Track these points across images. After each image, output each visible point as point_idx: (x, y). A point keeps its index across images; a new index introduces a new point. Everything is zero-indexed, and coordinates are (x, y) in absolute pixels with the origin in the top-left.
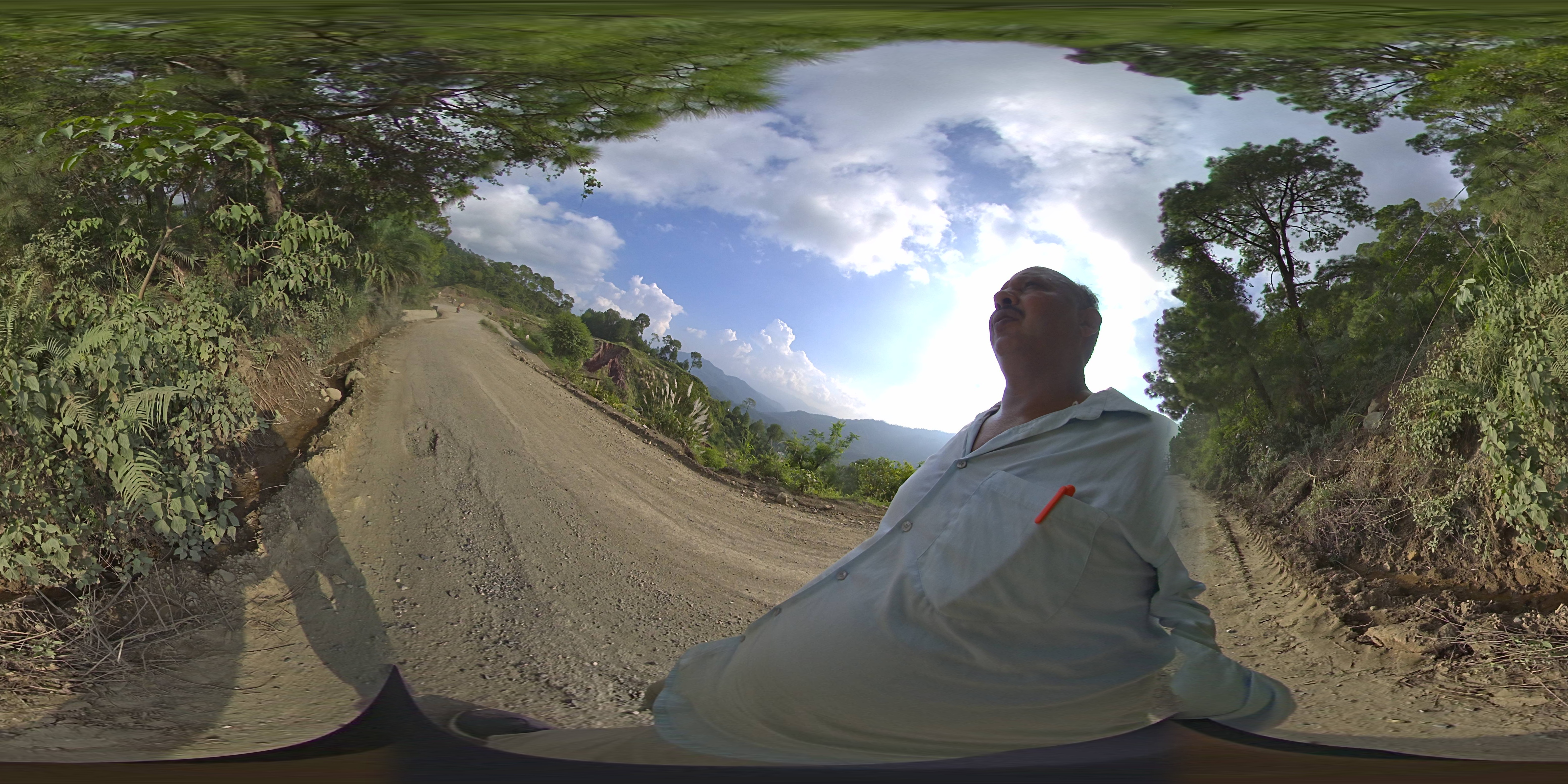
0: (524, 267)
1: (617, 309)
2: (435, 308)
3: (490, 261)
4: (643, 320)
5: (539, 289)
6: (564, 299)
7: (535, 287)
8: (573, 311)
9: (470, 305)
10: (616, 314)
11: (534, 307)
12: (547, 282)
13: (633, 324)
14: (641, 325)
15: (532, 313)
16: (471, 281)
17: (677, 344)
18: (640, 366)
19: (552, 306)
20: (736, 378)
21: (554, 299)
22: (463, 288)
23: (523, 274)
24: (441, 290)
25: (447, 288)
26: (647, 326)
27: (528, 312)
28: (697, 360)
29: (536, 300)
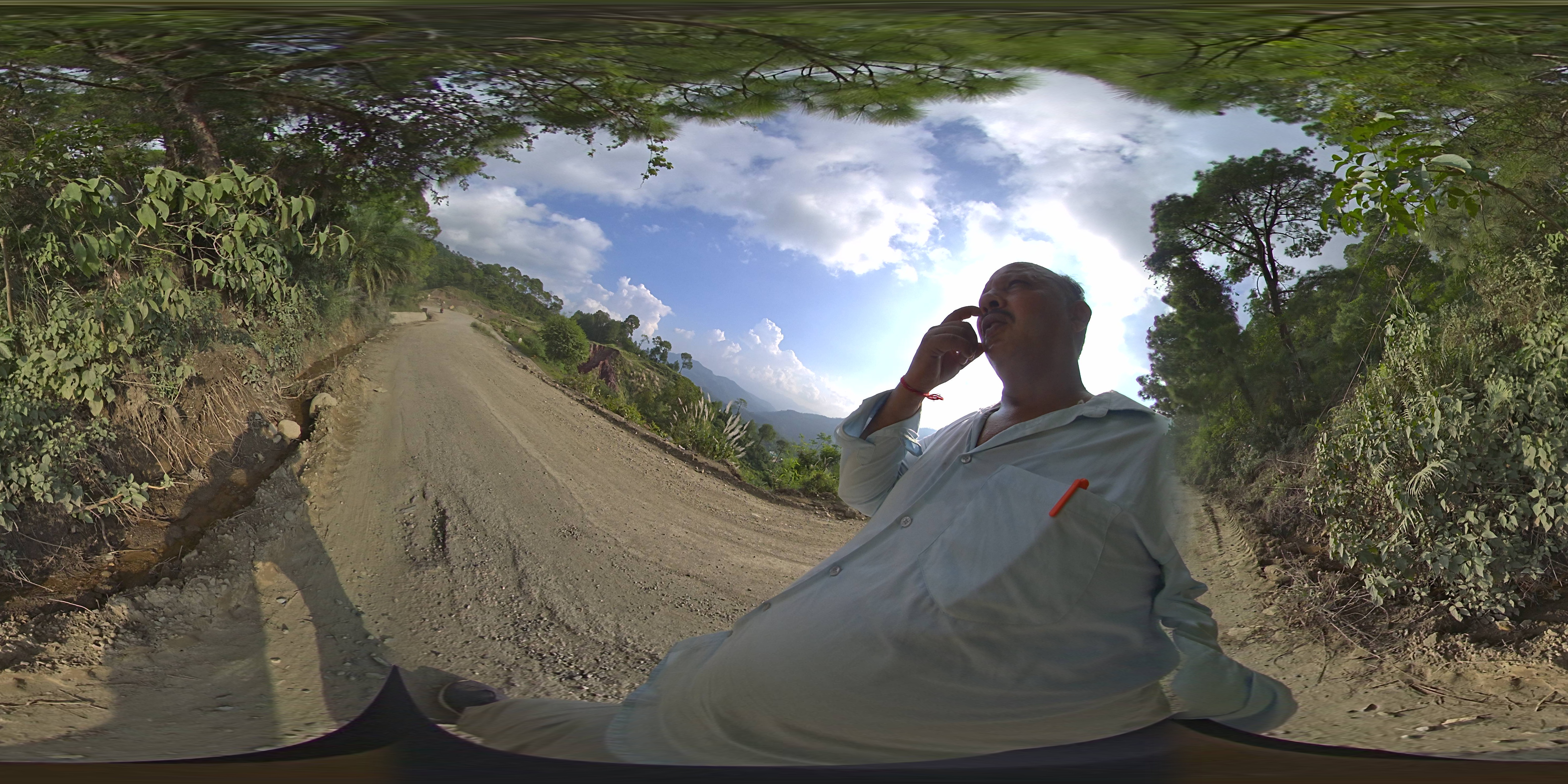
0: (512, 269)
1: (606, 311)
2: (425, 310)
3: (478, 263)
4: (633, 322)
5: (528, 291)
6: (553, 301)
7: (524, 289)
8: (561, 312)
9: (460, 307)
10: (606, 316)
11: (523, 309)
12: (536, 284)
13: (623, 325)
14: (631, 327)
15: (521, 316)
16: (459, 283)
17: (667, 345)
18: (630, 367)
19: (541, 308)
20: (725, 378)
21: (543, 301)
22: (452, 290)
23: (512, 276)
24: (430, 293)
25: (436, 290)
26: (637, 327)
27: (517, 315)
28: (687, 361)
29: (525, 302)
